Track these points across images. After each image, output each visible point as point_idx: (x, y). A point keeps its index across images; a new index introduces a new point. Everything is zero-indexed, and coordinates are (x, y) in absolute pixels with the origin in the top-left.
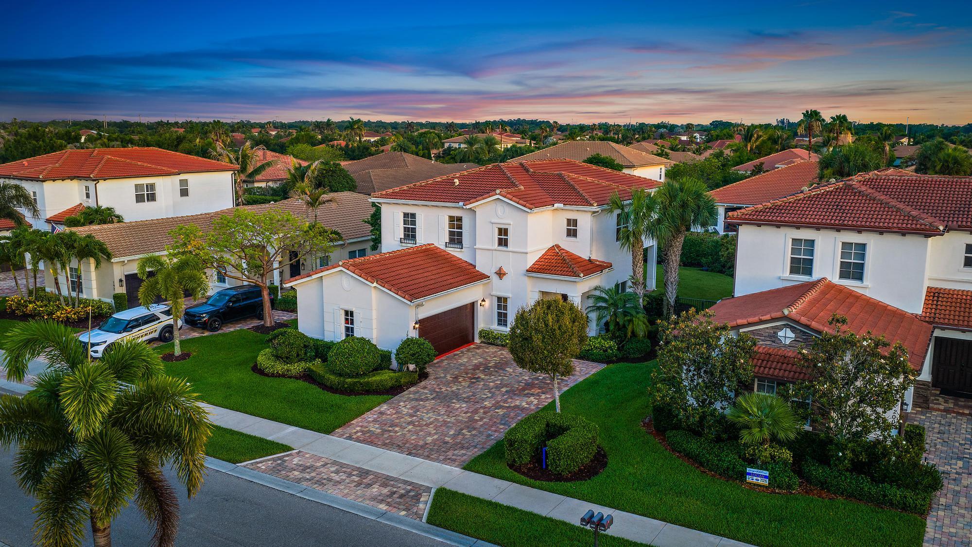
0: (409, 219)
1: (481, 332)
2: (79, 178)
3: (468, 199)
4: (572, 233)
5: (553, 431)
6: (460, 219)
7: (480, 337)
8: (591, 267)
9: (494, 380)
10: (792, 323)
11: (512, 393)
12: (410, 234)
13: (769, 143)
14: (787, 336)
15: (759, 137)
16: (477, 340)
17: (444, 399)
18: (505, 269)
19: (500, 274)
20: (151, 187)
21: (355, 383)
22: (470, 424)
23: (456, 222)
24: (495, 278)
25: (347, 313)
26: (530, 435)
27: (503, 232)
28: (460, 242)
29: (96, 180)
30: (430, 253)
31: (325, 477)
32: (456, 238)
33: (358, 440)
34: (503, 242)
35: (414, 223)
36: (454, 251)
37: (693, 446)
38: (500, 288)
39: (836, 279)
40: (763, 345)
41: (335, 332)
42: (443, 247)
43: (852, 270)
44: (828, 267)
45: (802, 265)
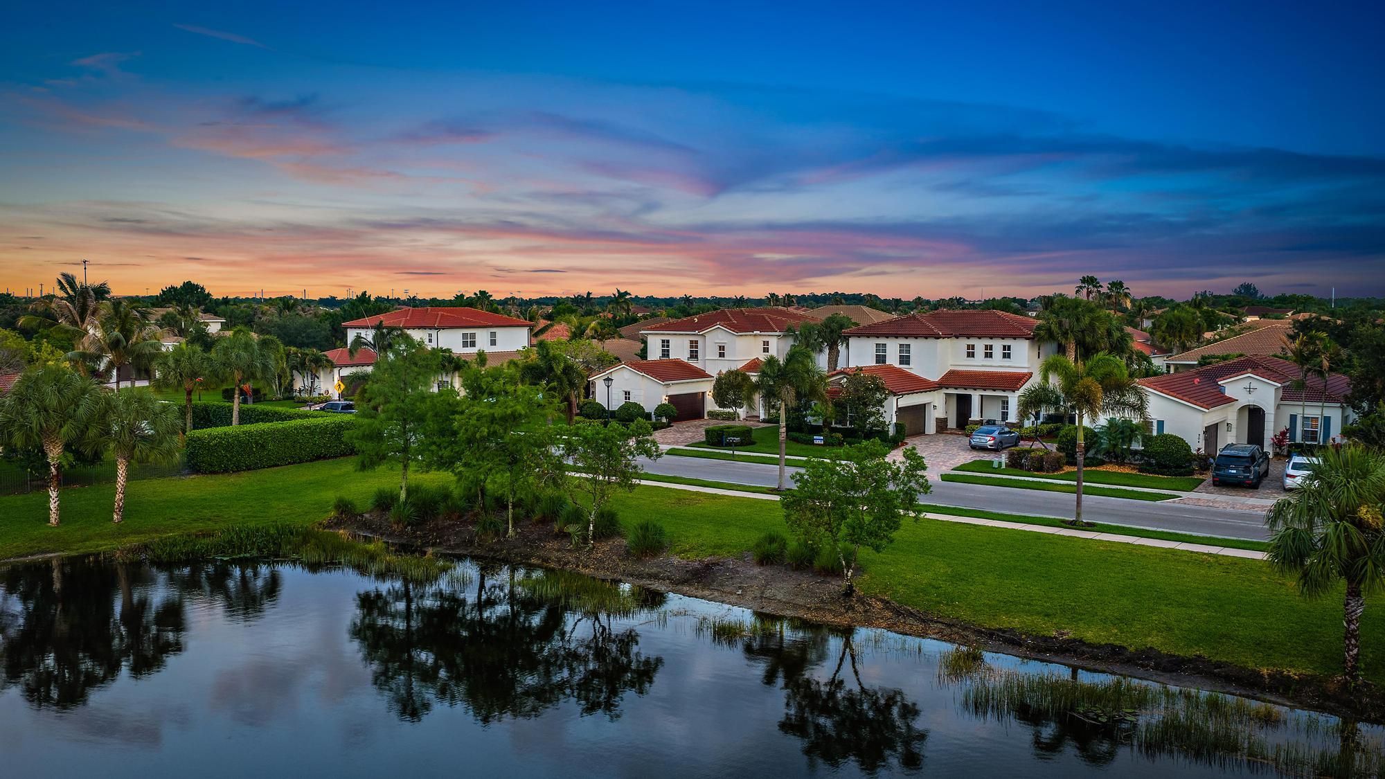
0: (666, 344)
1: (708, 412)
2: (425, 328)
3: (700, 329)
4: (766, 350)
6: (697, 342)
7: (708, 415)
10: (846, 376)
12: (666, 353)
14: (845, 382)
16: (706, 417)
18: (723, 371)
19: (720, 374)
23: (694, 344)
24: (717, 378)
25: (626, 393)
26: (718, 429)
27: (722, 348)
28: (696, 357)
29: (438, 329)
30: (678, 363)
32: (694, 355)
34: (722, 355)
35: (668, 346)
36: (693, 363)
39: (897, 365)
41: (617, 402)
42: (686, 361)
43: (905, 360)
44: (893, 359)
45: (881, 359)
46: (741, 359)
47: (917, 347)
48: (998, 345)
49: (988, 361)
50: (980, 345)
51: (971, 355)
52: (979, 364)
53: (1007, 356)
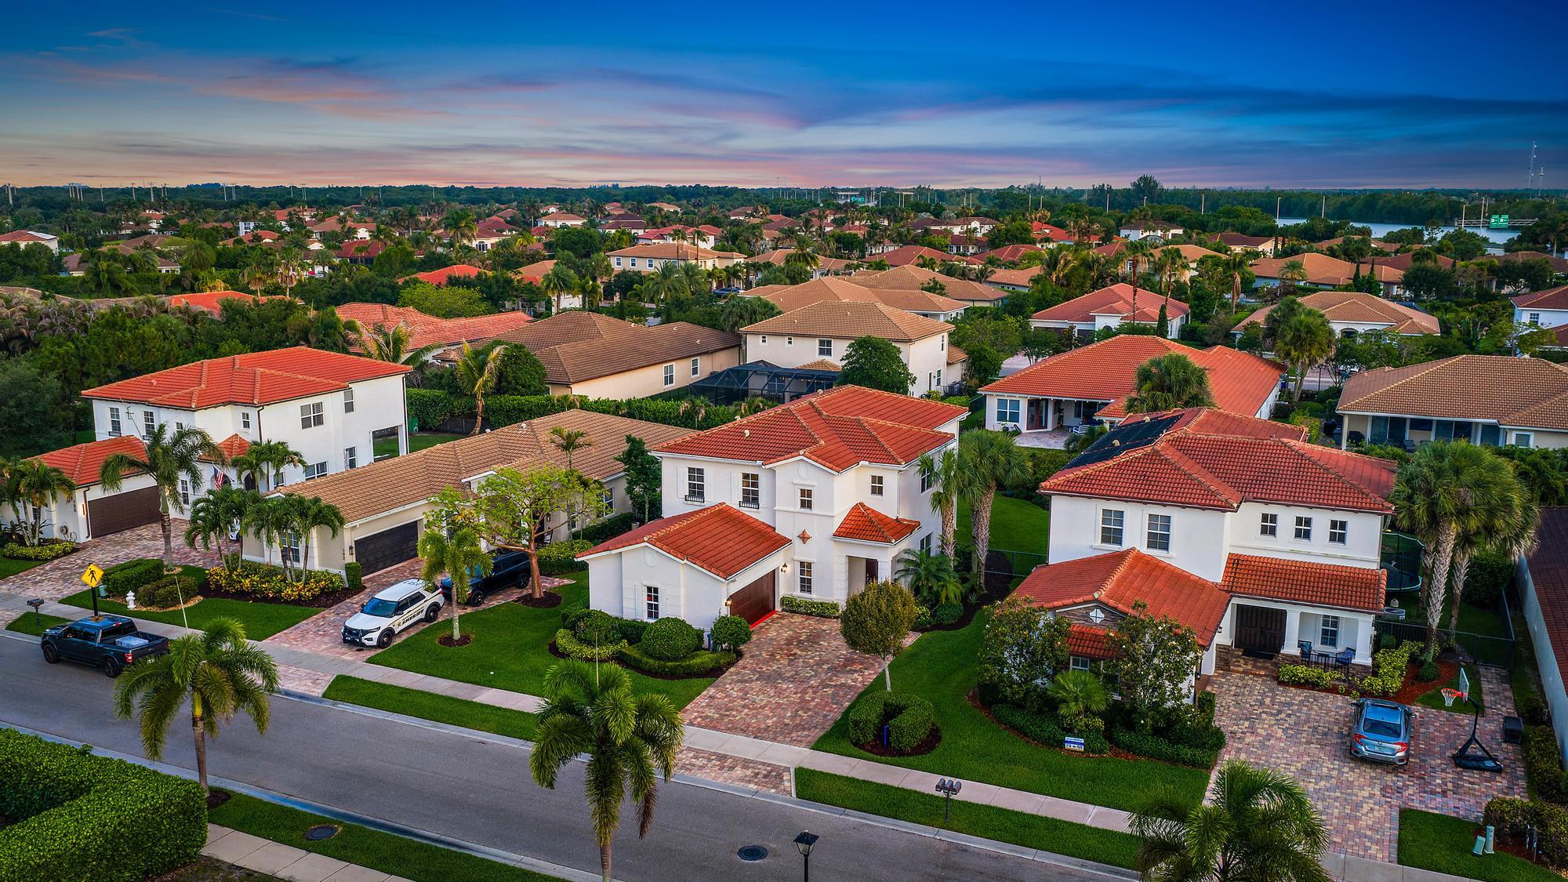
0: (696, 475)
1: (783, 600)
2: (235, 403)
3: (768, 458)
4: (877, 490)
5: (892, 711)
6: (755, 477)
7: (782, 603)
8: (900, 529)
9: (813, 657)
10: (1101, 605)
11: (835, 670)
12: (696, 491)
14: (1097, 616)
16: (778, 608)
17: (771, 679)
18: (809, 533)
19: (804, 538)
20: (318, 407)
21: (676, 666)
22: (803, 704)
23: (751, 480)
24: (797, 542)
25: (649, 589)
26: (871, 714)
27: (806, 493)
28: (755, 500)
29: (262, 405)
30: (723, 514)
31: (687, 762)
32: (751, 497)
33: (699, 725)
34: (806, 504)
35: (701, 479)
36: (749, 511)
37: (1019, 719)
38: (801, 552)
39: (1144, 549)
40: (1077, 624)
41: (635, 609)
42: (736, 507)
43: (1159, 540)
44: (1135, 536)
45: (1112, 534)
46: (840, 512)
47: (1183, 522)
48: (1321, 521)
49: (1302, 545)
50: (1287, 518)
51: (1270, 531)
52: (1283, 547)
53: (1336, 537)
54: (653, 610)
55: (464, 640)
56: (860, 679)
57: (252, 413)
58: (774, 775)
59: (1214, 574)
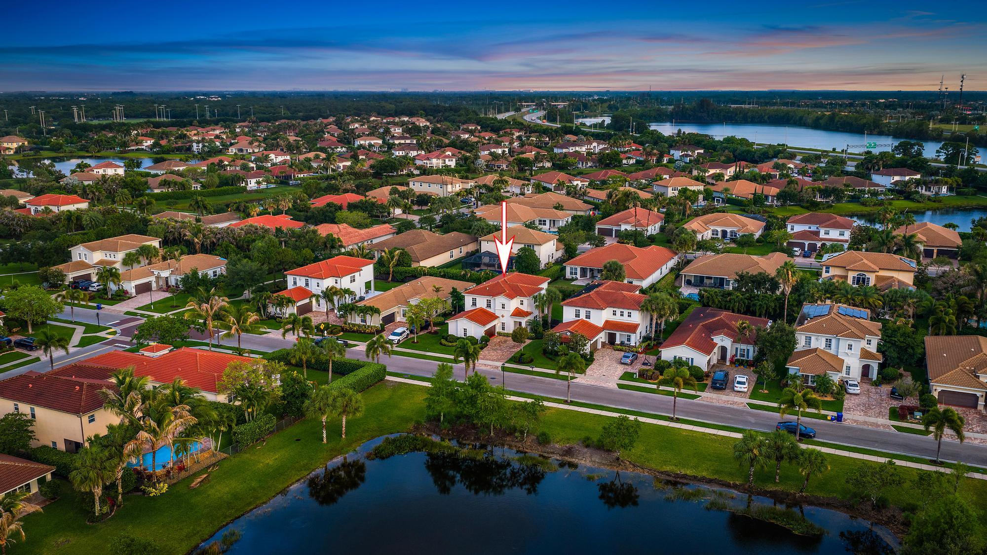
0: (474, 300)
2: (334, 277)
3: (493, 296)
4: (522, 304)
5: (522, 355)
7: (497, 333)
8: (527, 314)
9: (505, 345)
10: (569, 331)
11: (510, 348)
12: (474, 304)
13: (624, 198)
14: (569, 334)
15: (616, 196)
17: (495, 350)
19: (503, 316)
20: (354, 276)
22: (503, 355)
23: (489, 301)
24: (501, 317)
25: (464, 329)
26: (518, 355)
27: (503, 305)
29: (341, 277)
30: (482, 310)
31: (479, 366)
32: (489, 306)
33: (481, 358)
34: (503, 308)
36: (488, 309)
37: (551, 356)
38: (502, 320)
39: (585, 319)
40: (564, 336)
41: (461, 334)
42: (485, 308)
43: (588, 317)
44: (583, 316)
45: (577, 315)
46: (512, 309)
47: (594, 313)
48: (626, 312)
49: (622, 318)
50: (618, 311)
51: (614, 314)
52: (618, 318)
53: (629, 316)
54: (465, 334)
55: (417, 342)
56: (517, 350)
57: (339, 279)
58: (497, 367)
59: (600, 324)
